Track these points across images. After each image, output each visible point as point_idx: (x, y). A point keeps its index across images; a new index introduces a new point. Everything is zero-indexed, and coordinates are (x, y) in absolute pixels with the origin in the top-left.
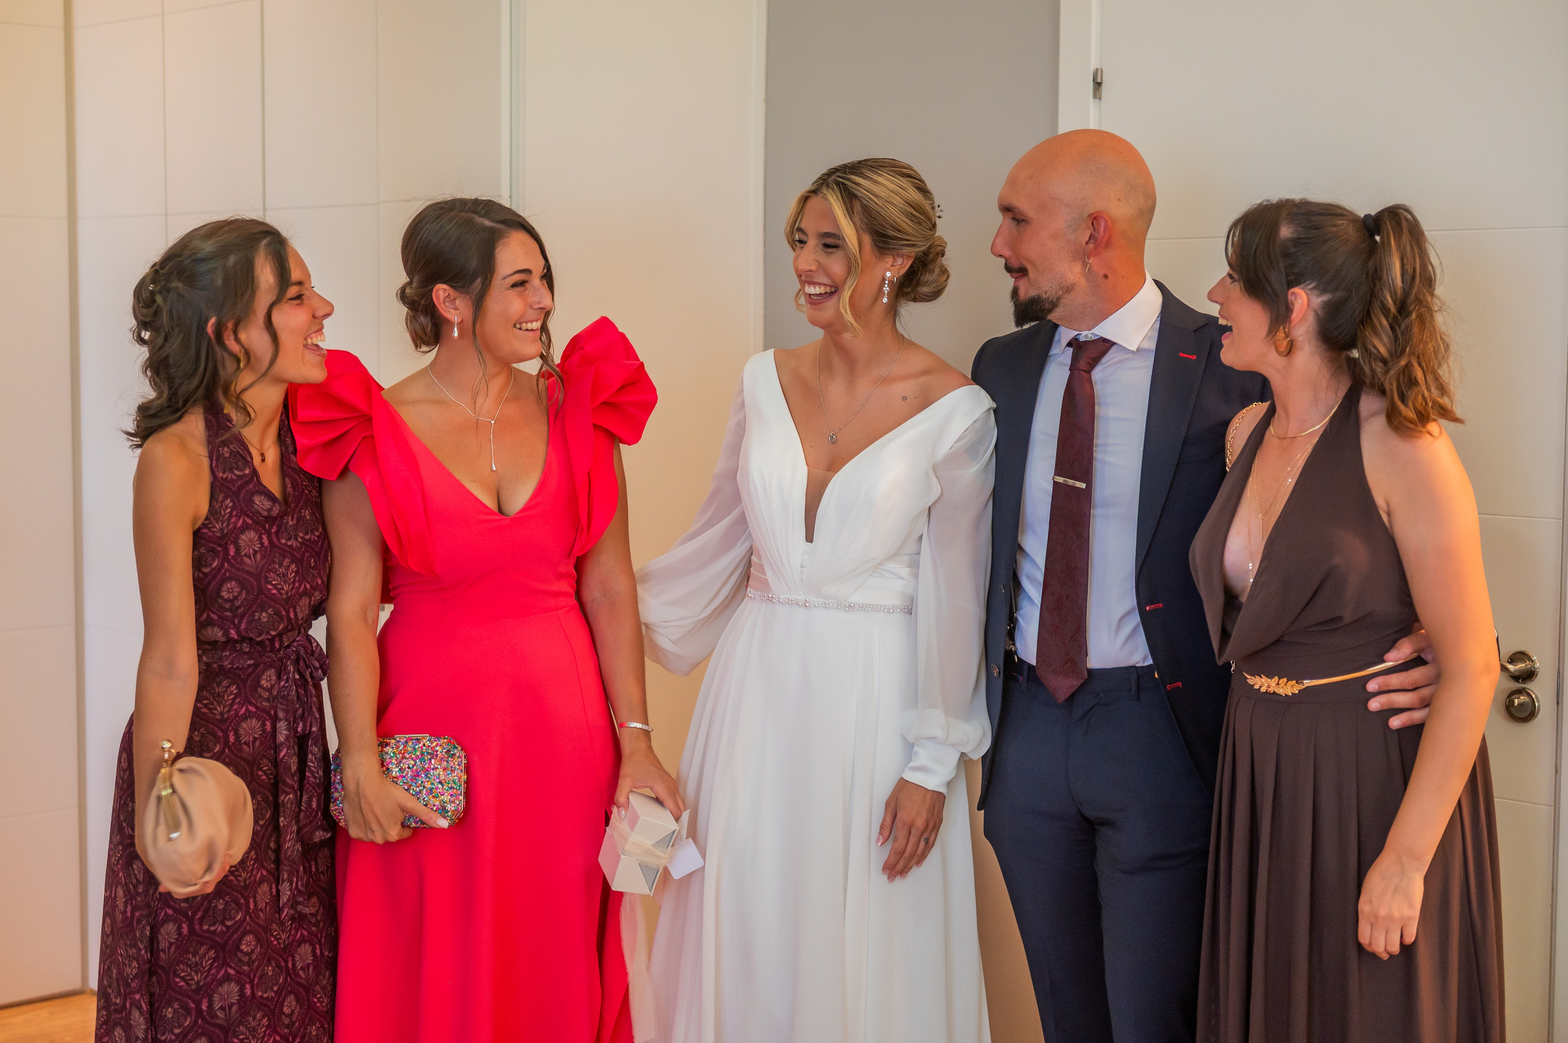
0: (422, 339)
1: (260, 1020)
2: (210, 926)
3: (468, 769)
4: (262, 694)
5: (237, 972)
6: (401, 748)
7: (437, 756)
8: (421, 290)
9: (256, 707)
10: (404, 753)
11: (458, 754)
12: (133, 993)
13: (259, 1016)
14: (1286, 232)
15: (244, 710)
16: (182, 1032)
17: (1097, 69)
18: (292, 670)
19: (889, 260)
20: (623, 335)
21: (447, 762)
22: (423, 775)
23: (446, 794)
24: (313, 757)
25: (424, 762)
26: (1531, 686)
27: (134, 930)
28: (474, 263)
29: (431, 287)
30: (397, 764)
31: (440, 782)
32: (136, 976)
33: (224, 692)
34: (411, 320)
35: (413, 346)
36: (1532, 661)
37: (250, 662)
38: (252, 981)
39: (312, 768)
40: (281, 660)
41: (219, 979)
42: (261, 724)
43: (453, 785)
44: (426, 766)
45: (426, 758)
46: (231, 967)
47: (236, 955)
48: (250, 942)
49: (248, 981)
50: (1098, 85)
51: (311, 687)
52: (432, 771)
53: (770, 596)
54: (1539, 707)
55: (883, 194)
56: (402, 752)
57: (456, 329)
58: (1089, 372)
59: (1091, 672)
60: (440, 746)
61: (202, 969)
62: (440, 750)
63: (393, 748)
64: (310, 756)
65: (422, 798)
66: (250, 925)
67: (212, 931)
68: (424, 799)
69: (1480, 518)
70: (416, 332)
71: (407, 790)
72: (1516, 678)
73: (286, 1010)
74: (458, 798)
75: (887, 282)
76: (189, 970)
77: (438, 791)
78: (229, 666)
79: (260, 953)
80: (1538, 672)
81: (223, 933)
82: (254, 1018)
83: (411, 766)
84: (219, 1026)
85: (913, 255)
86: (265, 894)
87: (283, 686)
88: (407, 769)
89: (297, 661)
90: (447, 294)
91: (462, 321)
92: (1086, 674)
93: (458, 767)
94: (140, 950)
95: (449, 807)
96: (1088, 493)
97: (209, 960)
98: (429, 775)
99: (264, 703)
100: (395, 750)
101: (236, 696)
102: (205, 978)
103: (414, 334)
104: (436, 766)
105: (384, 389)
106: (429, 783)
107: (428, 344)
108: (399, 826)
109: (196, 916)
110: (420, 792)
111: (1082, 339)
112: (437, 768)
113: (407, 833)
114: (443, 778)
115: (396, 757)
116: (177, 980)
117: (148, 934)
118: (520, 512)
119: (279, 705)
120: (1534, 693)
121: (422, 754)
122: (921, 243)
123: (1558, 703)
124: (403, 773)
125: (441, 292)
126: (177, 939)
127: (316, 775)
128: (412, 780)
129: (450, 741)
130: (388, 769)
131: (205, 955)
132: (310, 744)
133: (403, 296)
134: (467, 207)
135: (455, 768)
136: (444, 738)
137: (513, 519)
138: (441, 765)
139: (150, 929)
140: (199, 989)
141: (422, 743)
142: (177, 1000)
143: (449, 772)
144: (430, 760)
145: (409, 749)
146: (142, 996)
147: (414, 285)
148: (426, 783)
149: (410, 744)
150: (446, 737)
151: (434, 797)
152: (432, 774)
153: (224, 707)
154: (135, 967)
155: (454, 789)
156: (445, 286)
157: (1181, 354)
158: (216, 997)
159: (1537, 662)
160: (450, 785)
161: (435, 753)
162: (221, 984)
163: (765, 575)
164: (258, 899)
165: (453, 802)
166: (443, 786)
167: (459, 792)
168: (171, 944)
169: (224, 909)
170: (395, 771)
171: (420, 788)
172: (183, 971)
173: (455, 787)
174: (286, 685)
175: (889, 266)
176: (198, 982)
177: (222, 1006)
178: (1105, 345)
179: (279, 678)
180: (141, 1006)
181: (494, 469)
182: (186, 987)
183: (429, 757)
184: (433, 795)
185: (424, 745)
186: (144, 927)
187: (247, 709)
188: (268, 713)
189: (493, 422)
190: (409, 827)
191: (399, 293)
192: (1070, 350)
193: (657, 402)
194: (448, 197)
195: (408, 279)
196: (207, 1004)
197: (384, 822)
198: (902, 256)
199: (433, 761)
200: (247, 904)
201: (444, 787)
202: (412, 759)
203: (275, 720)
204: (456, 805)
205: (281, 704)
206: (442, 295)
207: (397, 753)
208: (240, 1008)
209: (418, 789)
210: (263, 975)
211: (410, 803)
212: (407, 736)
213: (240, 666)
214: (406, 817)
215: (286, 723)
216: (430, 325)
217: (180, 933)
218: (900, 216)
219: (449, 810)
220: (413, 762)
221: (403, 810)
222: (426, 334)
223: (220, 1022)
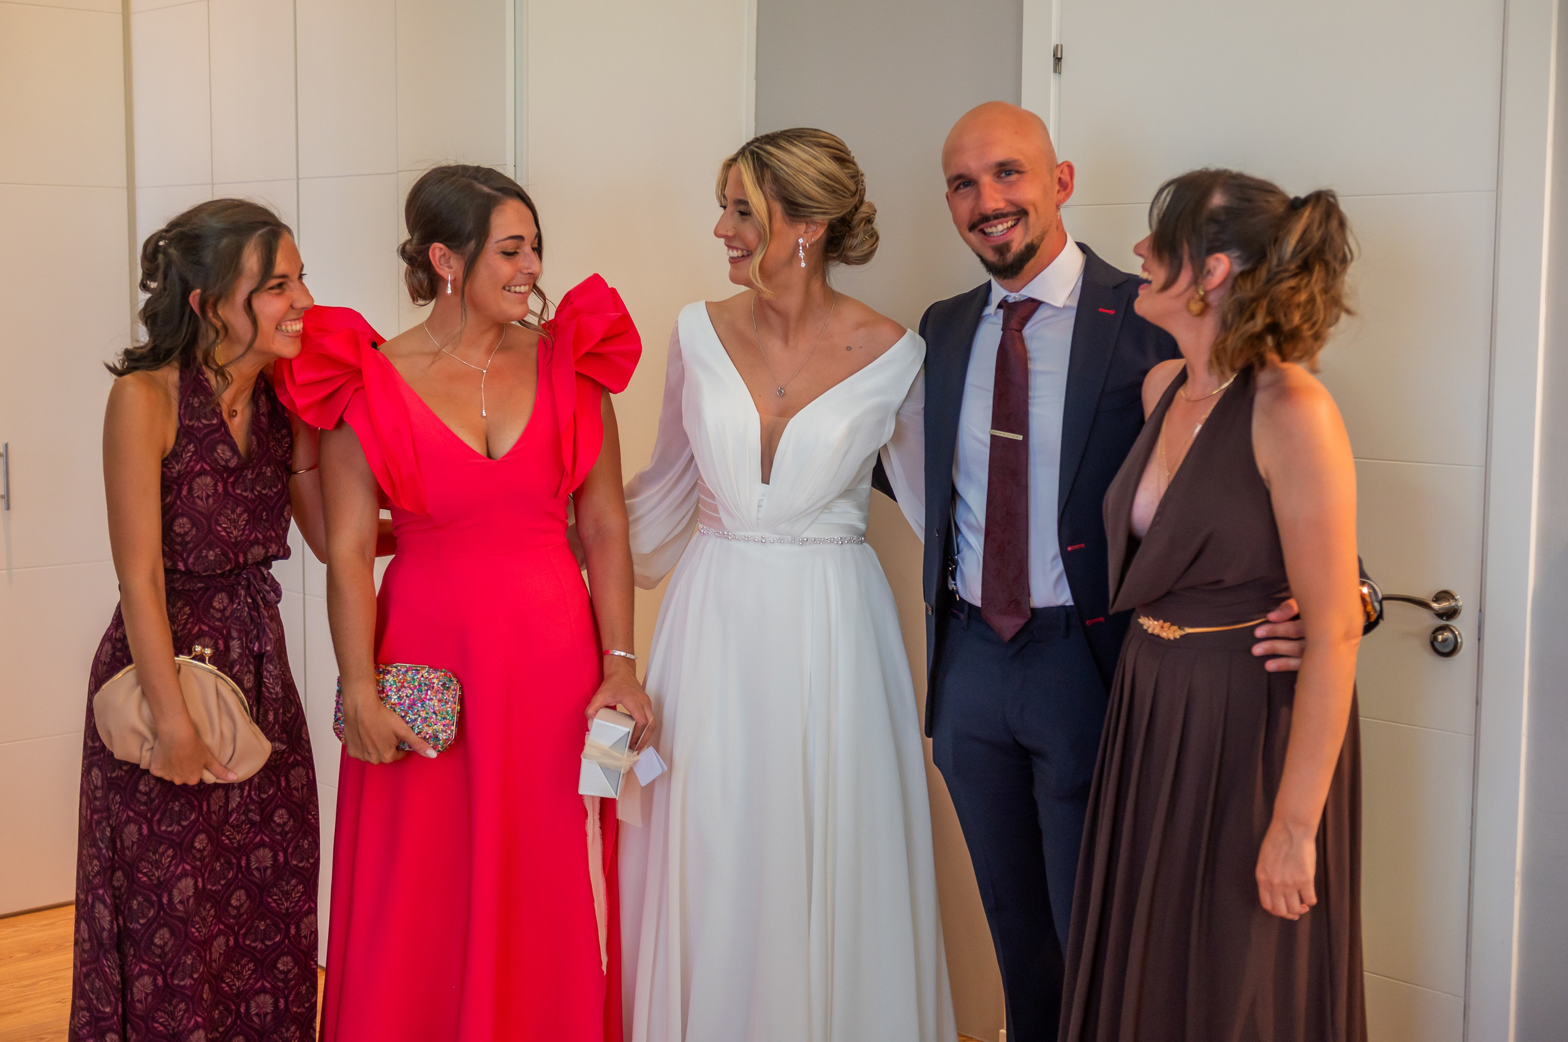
0: (418, 292)
1: (209, 911)
2: (167, 827)
3: (462, 700)
4: (215, 615)
5: (193, 867)
6: (400, 677)
7: (433, 687)
8: (420, 247)
9: (209, 627)
10: (403, 682)
11: (452, 687)
12: (96, 889)
13: (208, 907)
14: (1218, 200)
15: (197, 628)
16: (147, 922)
17: (1057, 45)
18: (243, 593)
19: (802, 227)
20: (614, 291)
21: (442, 693)
22: (419, 705)
23: (439, 724)
24: (268, 674)
25: (421, 692)
26: (1453, 623)
27: (93, 831)
28: (469, 226)
29: (427, 245)
30: (396, 692)
31: (434, 713)
32: (98, 873)
33: (178, 613)
34: (410, 274)
35: (411, 300)
36: (1456, 600)
37: (200, 585)
38: (203, 876)
39: (267, 684)
40: (232, 585)
41: (178, 876)
42: (214, 643)
43: (447, 716)
44: (423, 696)
45: (423, 689)
46: (188, 864)
47: (191, 852)
48: (202, 840)
49: (200, 875)
50: (1058, 60)
51: (262, 610)
52: (427, 702)
53: (725, 533)
54: (1461, 642)
55: (794, 163)
56: (402, 681)
57: (449, 285)
58: (1020, 331)
59: (1034, 611)
60: (436, 678)
61: (161, 866)
62: (437, 682)
63: (394, 676)
64: (265, 673)
65: (416, 726)
66: (203, 826)
67: (169, 832)
68: (418, 727)
69: (1356, 462)
70: (413, 287)
71: (402, 717)
72: (1440, 615)
73: (234, 902)
74: (450, 728)
75: (801, 248)
76: (150, 867)
77: (432, 720)
78: (181, 588)
79: (211, 851)
80: (1461, 610)
81: (179, 832)
82: (205, 909)
83: (409, 695)
84: (180, 919)
85: (826, 222)
86: (219, 798)
87: (236, 609)
88: (405, 698)
89: (248, 588)
90: (443, 253)
91: (455, 279)
92: (1029, 613)
93: (452, 699)
94: (101, 849)
95: (440, 736)
96: (1025, 444)
97: (168, 858)
98: (424, 705)
99: (217, 623)
100: (396, 679)
101: (190, 616)
102: (165, 874)
103: (412, 288)
104: (432, 697)
105: (385, 341)
106: (425, 712)
107: (424, 298)
108: (393, 750)
109: (154, 817)
110: (416, 720)
111: (1011, 300)
112: (432, 699)
113: (401, 755)
114: (437, 708)
115: (396, 685)
116: (140, 876)
117: (108, 834)
118: (503, 457)
119: (232, 625)
120: (1457, 630)
121: (420, 685)
122: (834, 211)
123: (1479, 639)
124: (401, 700)
125: (437, 250)
126: (138, 839)
127: (272, 691)
128: (409, 708)
129: (446, 675)
130: (387, 696)
131: (163, 854)
132: (264, 662)
133: (403, 252)
134: (469, 173)
135: (449, 700)
136: (442, 671)
137: (498, 462)
138: (436, 696)
139: (111, 829)
140: (160, 883)
141: (421, 674)
142: (141, 894)
143: (443, 704)
144: (427, 691)
145: (409, 679)
146: (105, 891)
147: (414, 241)
148: (422, 712)
149: (410, 673)
150: (444, 670)
151: (428, 726)
152: (427, 704)
153: (178, 626)
154: (96, 865)
155: (447, 719)
156: (441, 245)
157: (1101, 310)
158: (175, 892)
159: (1460, 600)
160: (443, 716)
161: (432, 685)
162: (179, 879)
163: (718, 513)
164: (212, 802)
165: (446, 732)
166: (436, 716)
167: (451, 722)
168: (133, 843)
169: (180, 810)
170: (394, 699)
171: (416, 716)
172: (145, 868)
173: (448, 718)
174: (239, 607)
175: (802, 232)
176: (159, 878)
177: (181, 899)
178: (1034, 304)
179: (232, 601)
180: (105, 900)
181: (485, 415)
182: (148, 882)
183: (426, 688)
184: (427, 723)
185: (422, 676)
186: (104, 828)
187: (200, 629)
188: (221, 633)
189: (485, 371)
190: (403, 750)
191: (400, 248)
192: (1001, 312)
193: (641, 351)
194: (452, 163)
195: (410, 237)
196: (167, 898)
197: (380, 746)
198: (814, 223)
199: (429, 692)
200: (201, 806)
201: (438, 717)
202: (411, 689)
203: (228, 638)
204: (447, 734)
205: (234, 624)
206: (438, 253)
207: (397, 681)
208: (196, 899)
209: (413, 717)
210: (213, 870)
211: (403, 729)
212: (408, 665)
213: (192, 589)
214: (400, 743)
215: (239, 642)
216: (427, 281)
217: (141, 834)
218: (812, 186)
219: (441, 738)
220: (411, 692)
221: (397, 737)
222: (422, 288)
223: (180, 914)
